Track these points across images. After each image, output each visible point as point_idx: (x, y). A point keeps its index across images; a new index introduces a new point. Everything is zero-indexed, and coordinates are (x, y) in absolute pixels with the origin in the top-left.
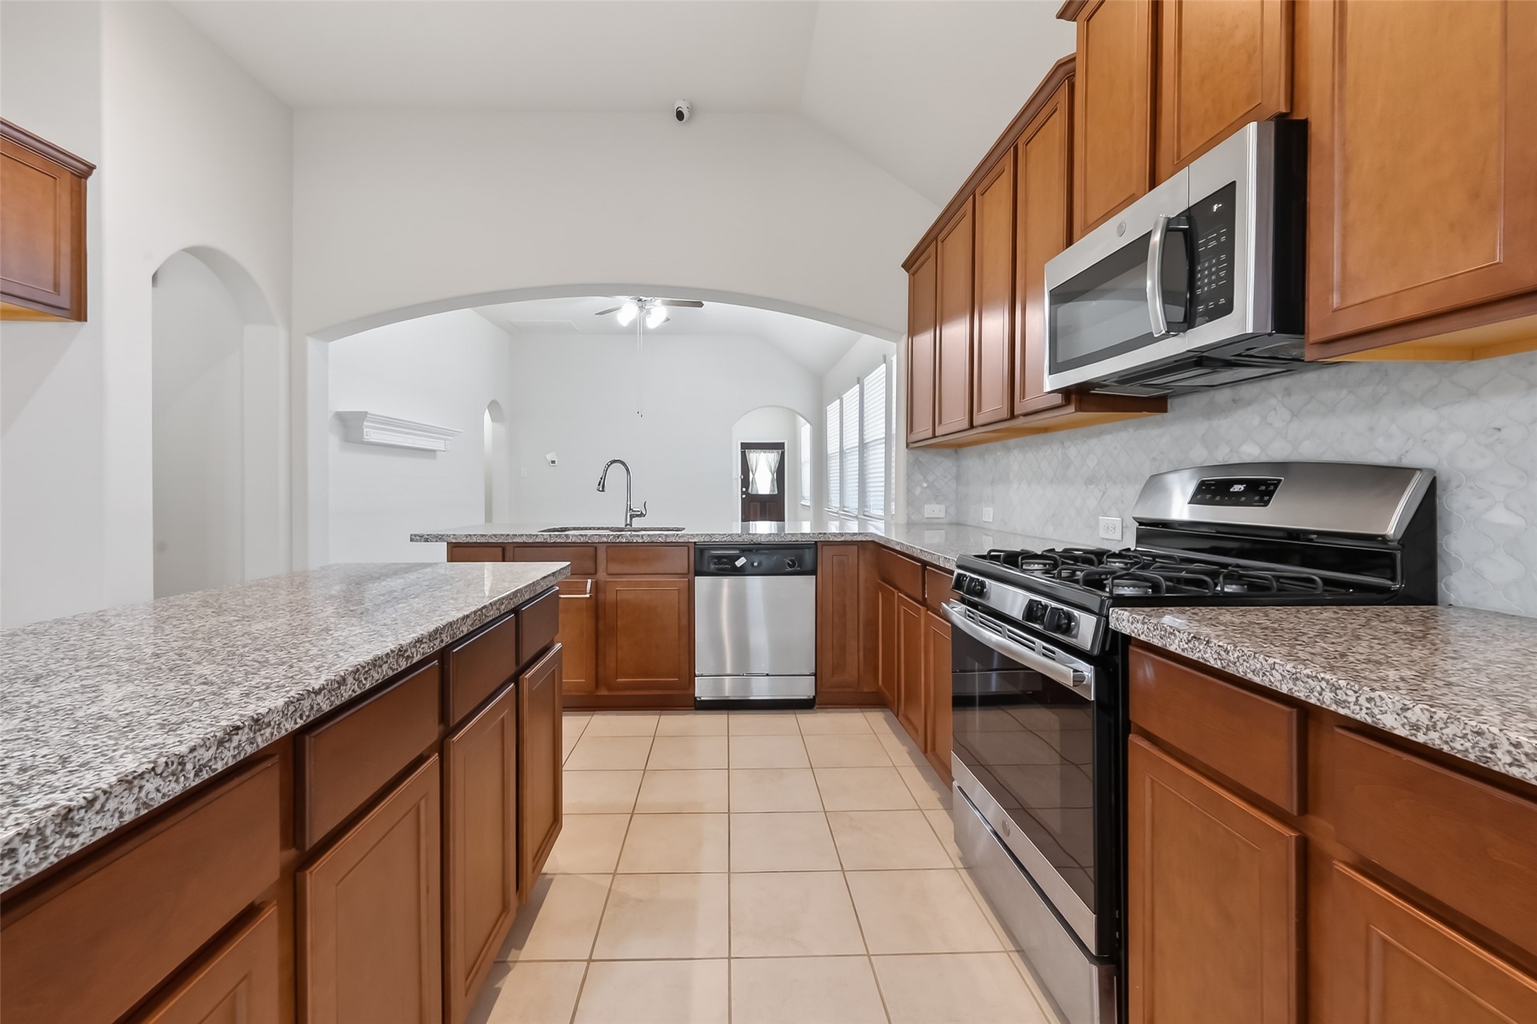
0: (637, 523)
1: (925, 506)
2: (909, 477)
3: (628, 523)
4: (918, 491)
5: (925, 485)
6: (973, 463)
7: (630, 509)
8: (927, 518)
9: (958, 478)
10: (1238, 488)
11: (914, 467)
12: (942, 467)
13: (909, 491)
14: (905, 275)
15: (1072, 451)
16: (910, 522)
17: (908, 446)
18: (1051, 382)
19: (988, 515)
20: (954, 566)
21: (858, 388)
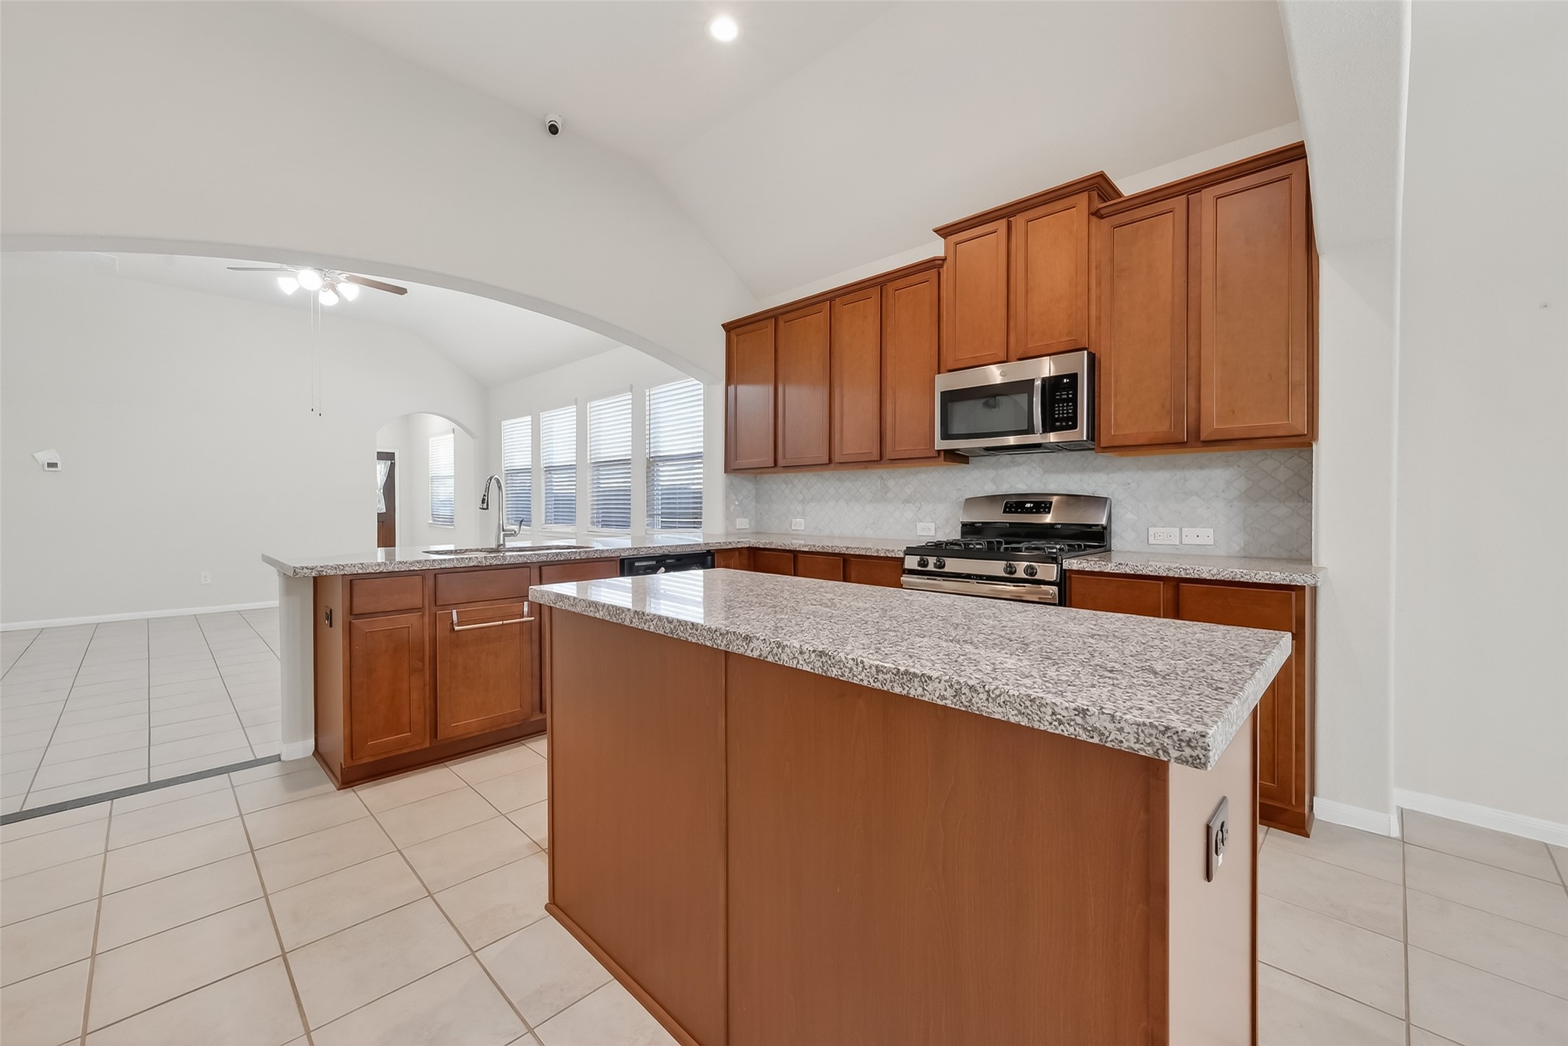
1: (737, 519)
2: (727, 496)
3: (502, 542)
4: (732, 507)
5: (737, 503)
6: (775, 484)
7: (503, 530)
8: (738, 529)
9: (758, 499)
10: (1029, 506)
11: (730, 488)
12: (747, 486)
13: (727, 508)
14: (723, 333)
15: (891, 483)
16: (728, 534)
17: (726, 471)
18: (940, 444)
19: (799, 524)
20: (902, 555)
21: (573, 408)
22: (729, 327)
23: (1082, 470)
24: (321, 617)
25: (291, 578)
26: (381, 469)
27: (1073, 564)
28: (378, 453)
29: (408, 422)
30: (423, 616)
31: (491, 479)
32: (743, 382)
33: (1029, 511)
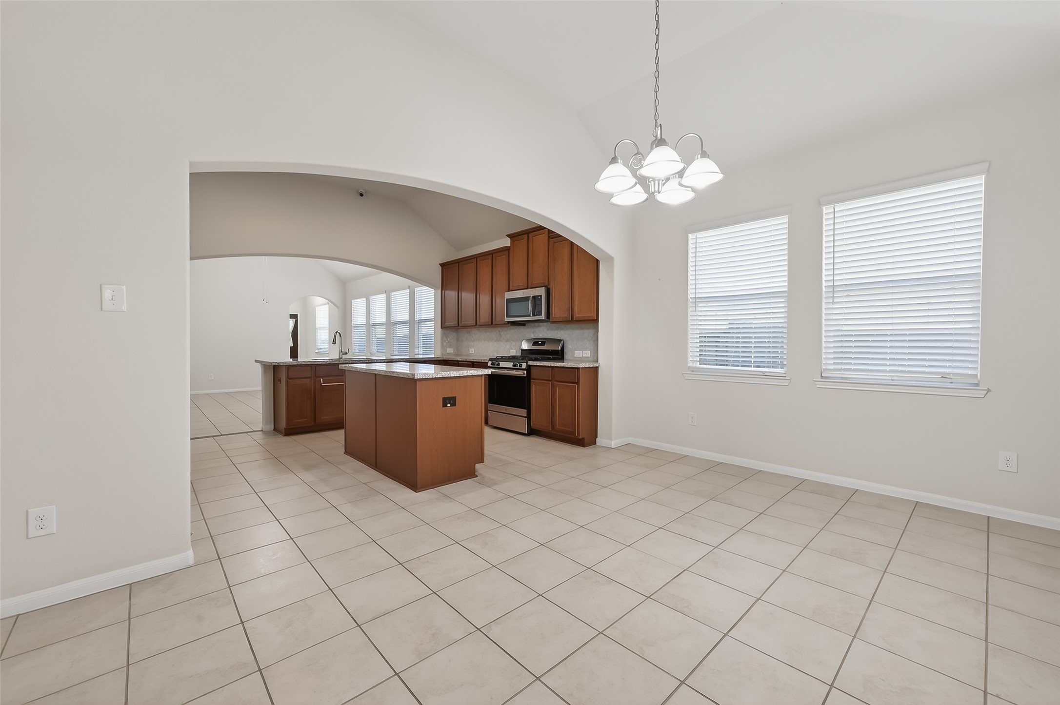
0: (344, 357)
1: (447, 349)
2: (442, 338)
3: (341, 357)
4: (445, 344)
6: (464, 334)
7: (341, 351)
8: (448, 353)
9: (457, 340)
10: (540, 343)
11: (444, 336)
12: (452, 335)
13: (442, 344)
14: (440, 268)
16: (442, 355)
17: (441, 328)
18: (507, 319)
19: (472, 351)
20: (487, 361)
21: (385, 295)
22: (442, 265)
23: (557, 329)
24: (276, 381)
25: (266, 366)
26: (292, 322)
27: (531, 363)
28: (290, 315)
29: (305, 302)
30: (311, 380)
31: (337, 332)
32: (448, 290)
33: (540, 345)
